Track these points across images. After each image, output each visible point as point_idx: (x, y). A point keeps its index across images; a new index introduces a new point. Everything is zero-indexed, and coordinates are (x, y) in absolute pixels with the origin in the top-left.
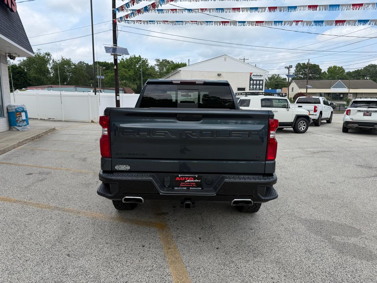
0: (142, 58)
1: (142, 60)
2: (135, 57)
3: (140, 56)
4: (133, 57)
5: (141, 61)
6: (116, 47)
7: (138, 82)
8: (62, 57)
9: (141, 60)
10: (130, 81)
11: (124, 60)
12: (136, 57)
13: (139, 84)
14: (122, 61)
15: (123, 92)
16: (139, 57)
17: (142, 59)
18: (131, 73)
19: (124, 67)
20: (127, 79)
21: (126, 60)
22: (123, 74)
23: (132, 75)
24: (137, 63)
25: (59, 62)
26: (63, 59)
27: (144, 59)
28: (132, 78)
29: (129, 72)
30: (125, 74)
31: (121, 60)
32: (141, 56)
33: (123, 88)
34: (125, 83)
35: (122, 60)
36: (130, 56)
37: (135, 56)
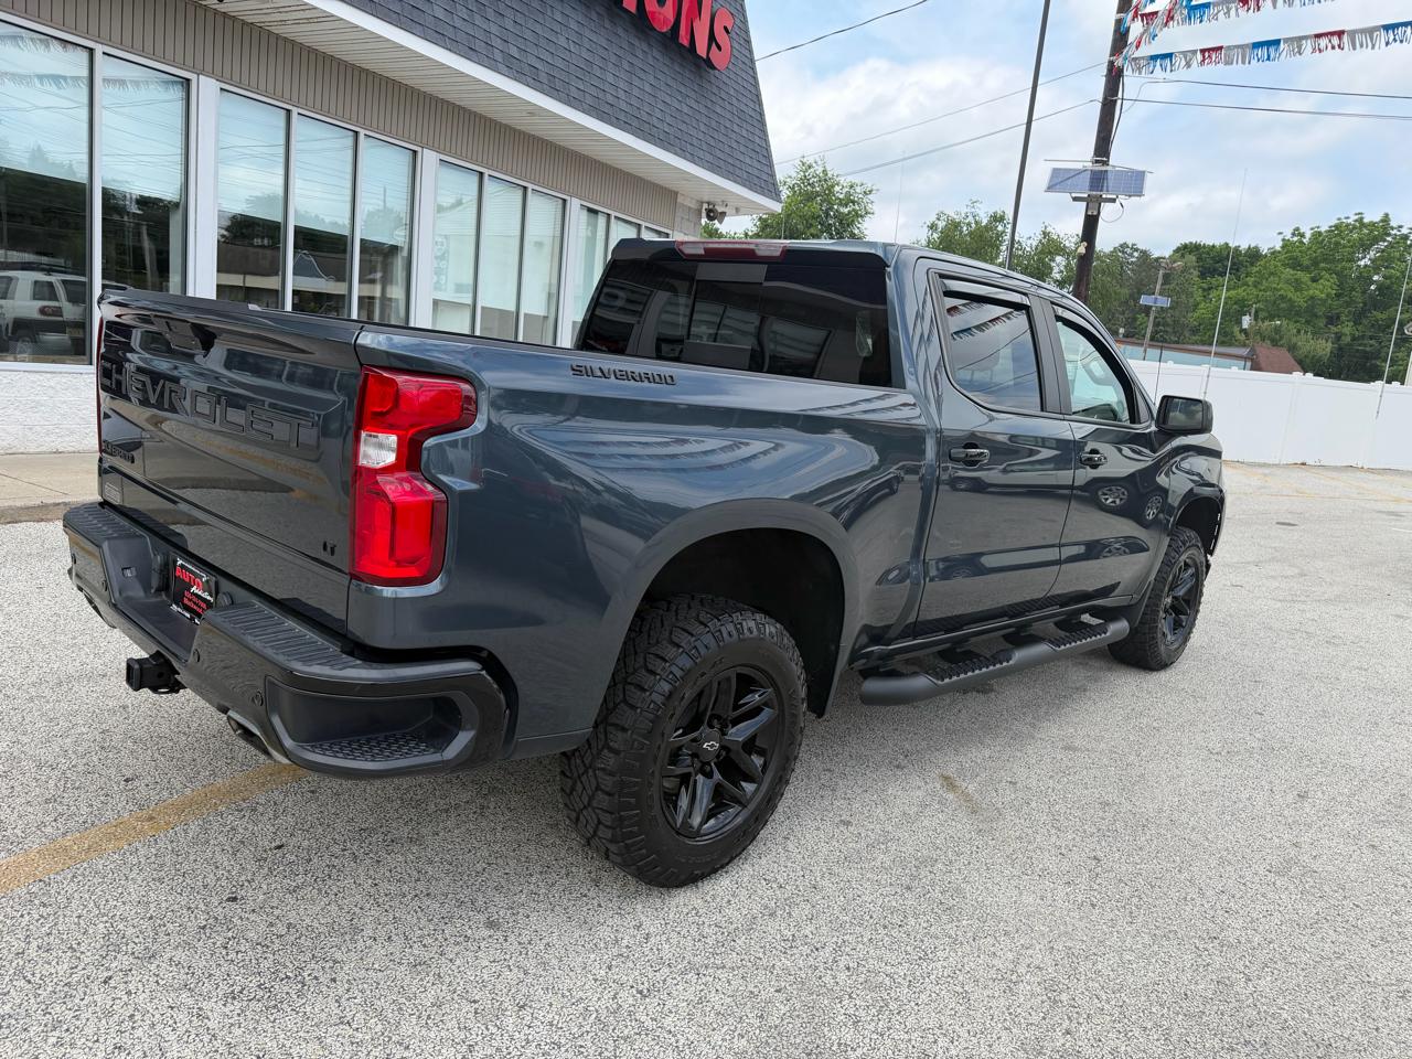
0: (1393, 223)
1: (1393, 232)
2: (1360, 220)
3: (1386, 219)
4: (1349, 221)
5: (1385, 241)
6: (1104, 168)
7: (1347, 330)
8: (1046, 227)
9: (1389, 235)
10: (1308, 322)
11: (1302, 235)
12: (1365, 221)
13: (1348, 339)
14: (1295, 239)
15: (1249, 364)
16: (1382, 221)
17: (1392, 228)
18: (1324, 288)
19: (1295, 264)
20: (1298, 314)
21: (1313, 235)
22: (1282, 292)
23: (1321, 300)
24: (1366, 249)
25: (1029, 242)
26: (1044, 233)
27: (1405, 231)
28: (1320, 311)
29: (1314, 284)
30: (1290, 295)
31: (1288, 237)
32: (1390, 216)
33: (1253, 350)
34: (1277, 330)
35: (1293, 234)
36: (1339, 219)
37: (1362, 219)
